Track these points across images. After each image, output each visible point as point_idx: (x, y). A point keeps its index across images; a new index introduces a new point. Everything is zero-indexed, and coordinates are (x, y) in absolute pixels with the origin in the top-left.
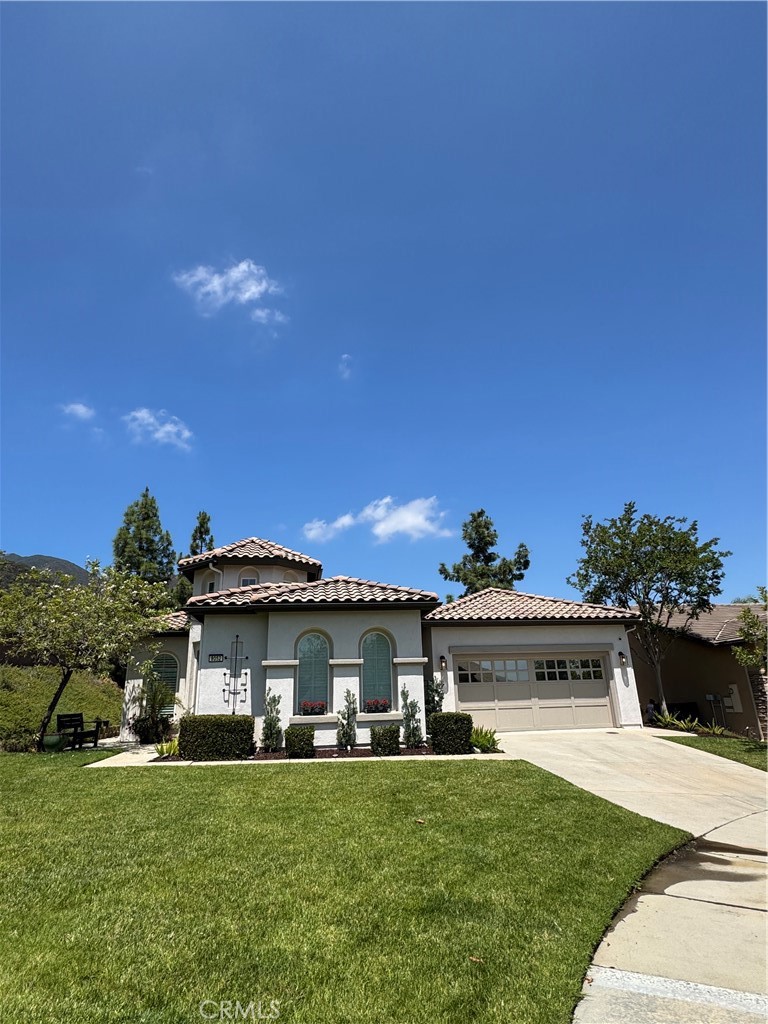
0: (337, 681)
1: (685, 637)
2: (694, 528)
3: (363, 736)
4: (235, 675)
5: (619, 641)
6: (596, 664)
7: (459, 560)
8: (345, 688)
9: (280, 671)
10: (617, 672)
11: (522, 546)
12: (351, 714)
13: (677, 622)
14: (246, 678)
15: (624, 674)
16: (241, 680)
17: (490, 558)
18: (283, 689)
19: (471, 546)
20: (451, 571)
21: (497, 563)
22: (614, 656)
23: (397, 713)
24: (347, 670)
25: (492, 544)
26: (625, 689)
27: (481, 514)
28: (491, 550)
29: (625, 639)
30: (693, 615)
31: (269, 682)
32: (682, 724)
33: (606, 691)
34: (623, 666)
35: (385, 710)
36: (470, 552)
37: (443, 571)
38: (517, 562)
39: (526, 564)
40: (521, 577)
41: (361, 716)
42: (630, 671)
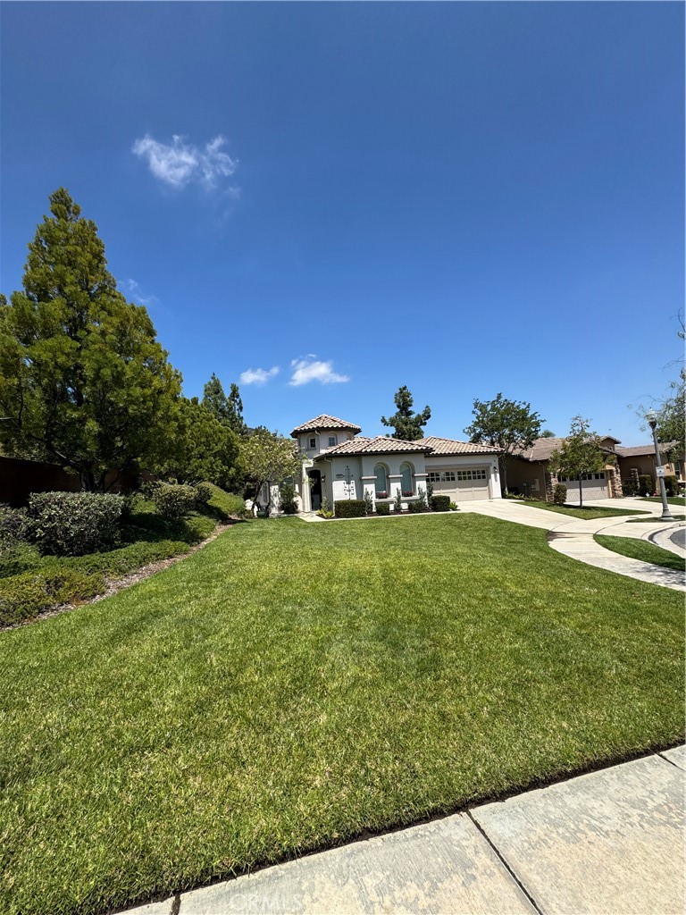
0: (392, 484)
1: (520, 458)
2: (528, 407)
3: (405, 506)
4: (349, 483)
5: (494, 462)
6: (484, 472)
7: (393, 415)
8: (395, 487)
9: (369, 481)
10: (493, 475)
11: (427, 407)
12: (399, 498)
13: (517, 452)
14: (353, 484)
15: (496, 476)
16: (351, 485)
17: (410, 413)
18: (370, 488)
19: (399, 406)
20: (388, 420)
21: (413, 417)
22: (492, 468)
23: (416, 496)
24: (396, 480)
25: (411, 405)
26: (495, 483)
27: (405, 388)
28: (410, 409)
29: (497, 460)
30: (525, 448)
31: (365, 486)
32: (517, 497)
33: (487, 484)
34: (495, 473)
35: (411, 495)
36: (398, 410)
37: (383, 420)
38: (424, 416)
39: (429, 416)
40: (425, 424)
41: (402, 498)
42: (498, 475)
